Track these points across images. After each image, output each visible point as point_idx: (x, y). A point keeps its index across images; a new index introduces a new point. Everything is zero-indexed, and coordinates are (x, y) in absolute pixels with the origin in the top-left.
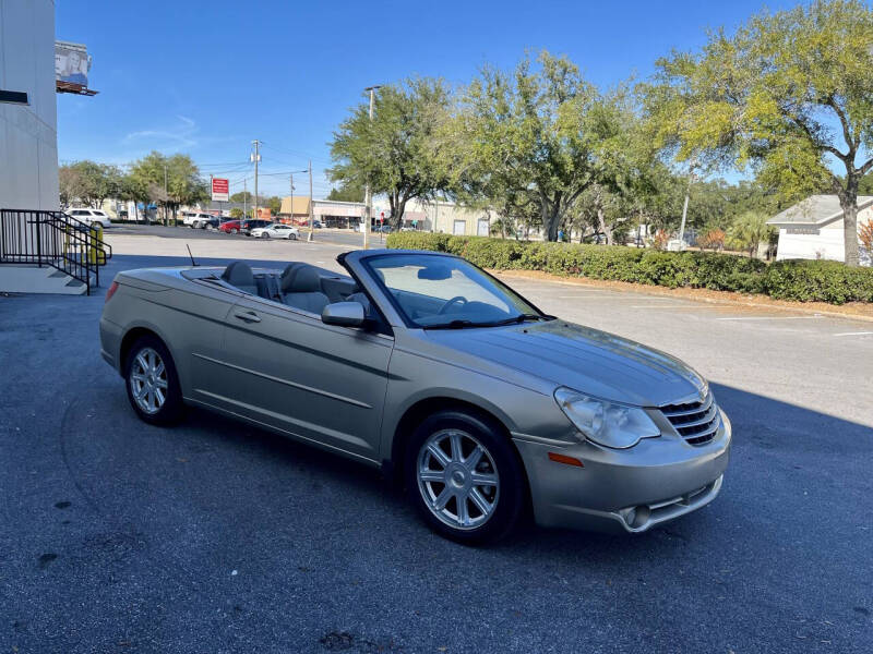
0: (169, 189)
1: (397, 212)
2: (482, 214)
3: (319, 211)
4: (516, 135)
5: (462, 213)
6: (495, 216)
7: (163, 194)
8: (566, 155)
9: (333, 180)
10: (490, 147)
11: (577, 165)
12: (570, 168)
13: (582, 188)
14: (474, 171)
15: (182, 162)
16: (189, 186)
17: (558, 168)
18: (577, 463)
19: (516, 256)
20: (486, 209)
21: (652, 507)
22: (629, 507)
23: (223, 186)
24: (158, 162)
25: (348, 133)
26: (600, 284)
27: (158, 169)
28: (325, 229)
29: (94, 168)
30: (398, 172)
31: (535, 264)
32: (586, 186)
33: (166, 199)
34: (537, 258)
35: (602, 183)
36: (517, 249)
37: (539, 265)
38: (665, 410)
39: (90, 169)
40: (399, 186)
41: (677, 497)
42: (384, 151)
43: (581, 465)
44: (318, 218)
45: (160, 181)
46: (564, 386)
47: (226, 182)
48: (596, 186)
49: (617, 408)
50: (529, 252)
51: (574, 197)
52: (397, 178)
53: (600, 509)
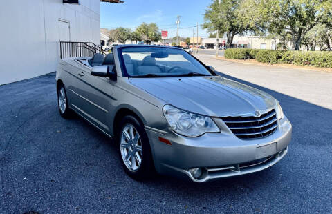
0: (148, 36)
1: (230, 40)
2: (273, 40)
3: (204, 43)
4: (278, 4)
5: (263, 41)
6: (278, 41)
7: (145, 38)
8: (304, 12)
9: (203, 28)
10: (266, 10)
11: (309, 15)
12: (305, 16)
13: (312, 26)
14: (261, 21)
15: (153, 25)
16: (155, 35)
17: (300, 17)
18: (168, 142)
19: (279, 57)
20: (274, 38)
21: (209, 170)
22: (196, 168)
23: (166, 33)
24: (145, 26)
25: (211, 9)
26: (319, 69)
27: (145, 29)
28: (206, 49)
29: (123, 29)
30: (229, 23)
31: (288, 60)
32: (314, 25)
33: (147, 39)
34: (289, 58)
35: (322, 23)
36: (280, 54)
37: (290, 61)
38: (224, 119)
39: (122, 30)
40: (230, 30)
41: (230, 166)
42: (224, 16)
43: (170, 144)
44: (204, 45)
45: (145, 33)
46: (169, 104)
47: (167, 32)
48: (319, 25)
49: (197, 116)
50: (285, 55)
51: (309, 30)
52: (229, 26)
53: (178, 167)
